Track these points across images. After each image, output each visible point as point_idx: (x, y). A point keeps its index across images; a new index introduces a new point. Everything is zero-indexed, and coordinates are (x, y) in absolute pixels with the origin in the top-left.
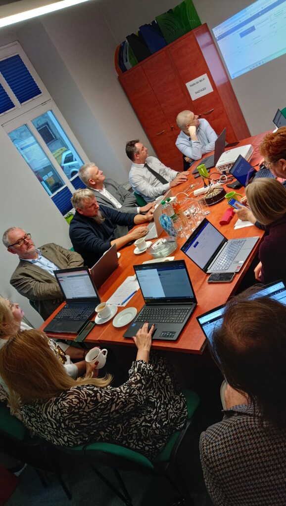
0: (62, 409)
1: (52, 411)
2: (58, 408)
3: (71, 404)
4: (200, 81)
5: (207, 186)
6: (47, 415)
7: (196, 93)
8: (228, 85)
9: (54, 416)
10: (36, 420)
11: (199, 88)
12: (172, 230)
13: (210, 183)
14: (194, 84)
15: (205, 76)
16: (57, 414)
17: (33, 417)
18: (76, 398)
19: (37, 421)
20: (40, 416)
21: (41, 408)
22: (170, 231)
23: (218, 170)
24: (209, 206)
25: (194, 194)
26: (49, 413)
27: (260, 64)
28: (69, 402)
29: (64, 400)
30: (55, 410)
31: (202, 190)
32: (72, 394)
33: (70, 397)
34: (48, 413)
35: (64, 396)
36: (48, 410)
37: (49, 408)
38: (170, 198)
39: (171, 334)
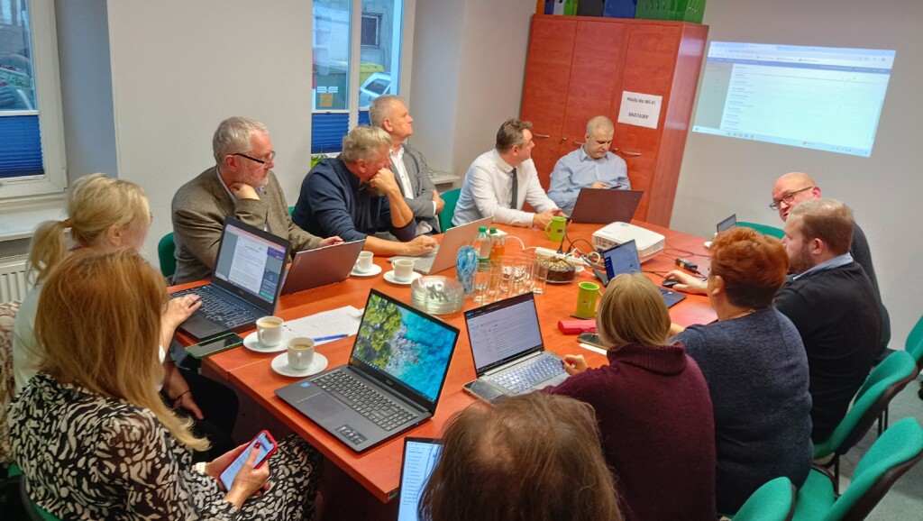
0: (105, 432)
1: (85, 425)
2: (99, 426)
3: (126, 432)
4: (647, 102)
5: (562, 253)
6: (69, 427)
7: (631, 115)
8: (681, 136)
9: (83, 436)
10: (37, 426)
11: (641, 110)
12: (468, 281)
13: (569, 251)
14: (635, 100)
15: (658, 99)
16: (91, 434)
17: (34, 419)
18: (141, 429)
19: (36, 430)
20: (51, 424)
21: (67, 408)
22: (465, 279)
23: (593, 241)
24: (547, 283)
25: (536, 252)
26: (77, 425)
27: (746, 136)
28: (126, 426)
29: (119, 417)
30: (92, 426)
31: (553, 253)
32: (141, 419)
33: (133, 422)
34: (73, 424)
35: (126, 412)
36: (79, 418)
37: (82, 416)
38: (497, 230)
39: (357, 437)
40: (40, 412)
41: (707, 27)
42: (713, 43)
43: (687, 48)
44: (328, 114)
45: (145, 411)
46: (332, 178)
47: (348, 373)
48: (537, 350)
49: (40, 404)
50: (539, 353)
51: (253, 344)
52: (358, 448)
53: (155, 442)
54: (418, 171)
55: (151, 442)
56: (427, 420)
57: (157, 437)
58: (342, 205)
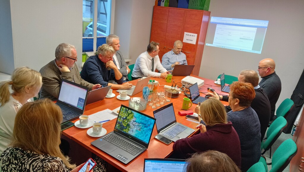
0: (45, 168)
1: (36, 166)
2: (42, 166)
3: (53, 167)
4: (192, 36)
5: (173, 87)
6: (30, 167)
7: (187, 40)
8: (203, 46)
9: (36, 170)
10: (15, 167)
11: (190, 38)
12: (147, 98)
13: (175, 86)
14: (188, 35)
15: (196, 35)
16: (40, 169)
17: (14, 164)
18: (58, 166)
19: (15, 168)
20: (22, 166)
21: (28, 160)
23: (182, 82)
24: (172, 98)
25: (164, 87)
26: (33, 166)
27: (223, 47)
28: (53, 165)
29: (49, 161)
30: (39, 166)
31: (170, 87)
32: (57, 162)
33: (55, 163)
34: (31, 166)
35: (51, 160)
36: (33, 163)
37: (35, 162)
38: (155, 81)
39: (124, 158)
40: (16, 162)
41: (210, 12)
42: (212, 17)
43: (205, 19)
44: (86, 38)
45: (58, 158)
46: (95, 63)
47: (115, 135)
48: (174, 122)
49: (16, 158)
50: (175, 123)
51: (78, 125)
52: (126, 163)
53: (63, 169)
54: (121, 59)
55: (61, 170)
56: (146, 150)
57: (63, 167)
58: (99, 72)
